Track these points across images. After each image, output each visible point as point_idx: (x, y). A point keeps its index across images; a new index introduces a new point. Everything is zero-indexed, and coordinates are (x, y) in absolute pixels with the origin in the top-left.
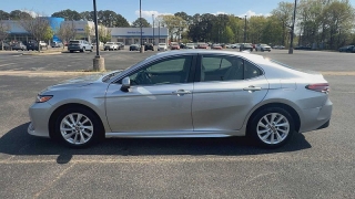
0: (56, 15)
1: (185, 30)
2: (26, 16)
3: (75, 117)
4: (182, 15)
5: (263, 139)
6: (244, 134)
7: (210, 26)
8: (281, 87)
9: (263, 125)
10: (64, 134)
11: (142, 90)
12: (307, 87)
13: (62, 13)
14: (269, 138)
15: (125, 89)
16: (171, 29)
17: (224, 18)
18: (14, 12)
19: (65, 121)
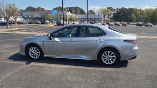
0: (54, 9)
1: (112, 15)
2: (43, 9)
3: (34, 48)
4: (110, 8)
5: (105, 62)
6: (97, 59)
8: (112, 40)
9: (104, 56)
10: (30, 54)
11: (57, 39)
12: (124, 41)
13: (57, 8)
14: (107, 62)
15: (50, 39)
16: (105, 15)
17: (131, 10)
18: (38, 8)
19: (30, 49)
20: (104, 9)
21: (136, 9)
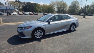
1: (21, 7)
4: (18, 2)
7: (30, 6)
16: (14, 7)
17: (35, 4)
20: (13, 2)
21: (37, 4)
